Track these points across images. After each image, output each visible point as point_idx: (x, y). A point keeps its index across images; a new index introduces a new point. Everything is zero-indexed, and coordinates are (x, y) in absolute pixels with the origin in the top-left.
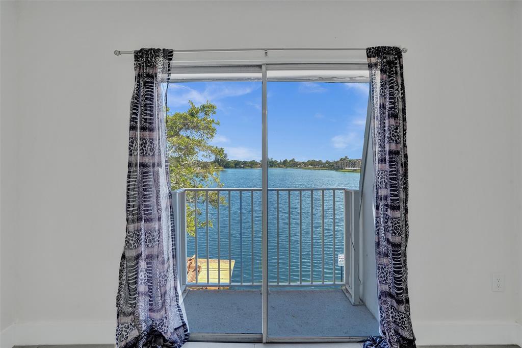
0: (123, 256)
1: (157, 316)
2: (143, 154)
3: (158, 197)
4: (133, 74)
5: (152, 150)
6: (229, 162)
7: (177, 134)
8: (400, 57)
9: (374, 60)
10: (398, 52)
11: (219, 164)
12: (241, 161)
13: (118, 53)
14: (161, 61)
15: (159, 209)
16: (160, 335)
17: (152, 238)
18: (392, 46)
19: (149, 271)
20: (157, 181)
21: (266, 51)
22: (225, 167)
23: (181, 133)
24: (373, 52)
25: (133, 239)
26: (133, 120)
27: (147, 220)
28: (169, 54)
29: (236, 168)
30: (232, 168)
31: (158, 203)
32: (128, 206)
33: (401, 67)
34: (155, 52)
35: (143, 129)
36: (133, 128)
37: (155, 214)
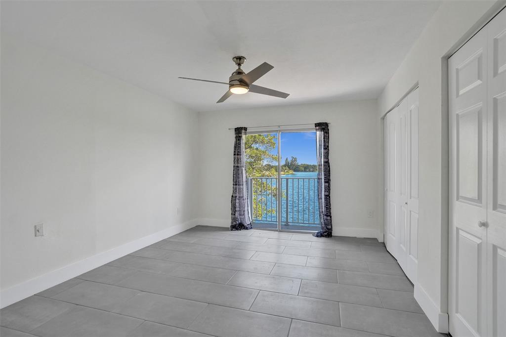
0: (232, 196)
1: (242, 217)
2: (238, 163)
3: (242, 177)
4: (235, 136)
5: (241, 162)
6: (298, 165)
7: (250, 147)
8: (328, 126)
9: (317, 128)
10: (326, 125)
11: (289, 168)
12: (310, 165)
13: (229, 129)
14: (243, 131)
15: (243, 182)
16: (243, 225)
17: (240, 191)
18: (324, 122)
19: (239, 202)
20: (242, 172)
21: (279, 126)
22: (295, 171)
23: (252, 146)
24: (317, 125)
25: (235, 190)
26: (235, 152)
27: (239, 185)
28: (245, 129)
29: (305, 171)
30: (302, 171)
31: (242, 179)
32: (234, 180)
33: (328, 130)
34: (241, 128)
35: (238, 155)
36: (235, 155)
37: (241, 183)
